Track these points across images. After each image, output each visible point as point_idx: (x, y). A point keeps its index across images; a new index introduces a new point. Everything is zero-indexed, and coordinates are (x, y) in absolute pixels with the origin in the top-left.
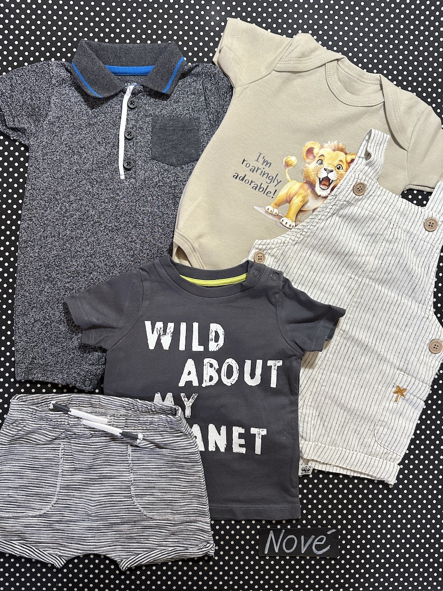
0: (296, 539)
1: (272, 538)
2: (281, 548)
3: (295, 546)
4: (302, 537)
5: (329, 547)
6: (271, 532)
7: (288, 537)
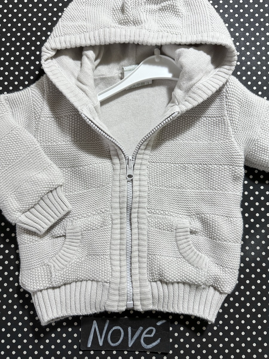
0: (122, 331)
1: (95, 328)
2: (105, 341)
3: (121, 339)
4: (129, 329)
5: (159, 341)
6: (94, 322)
7: (114, 328)
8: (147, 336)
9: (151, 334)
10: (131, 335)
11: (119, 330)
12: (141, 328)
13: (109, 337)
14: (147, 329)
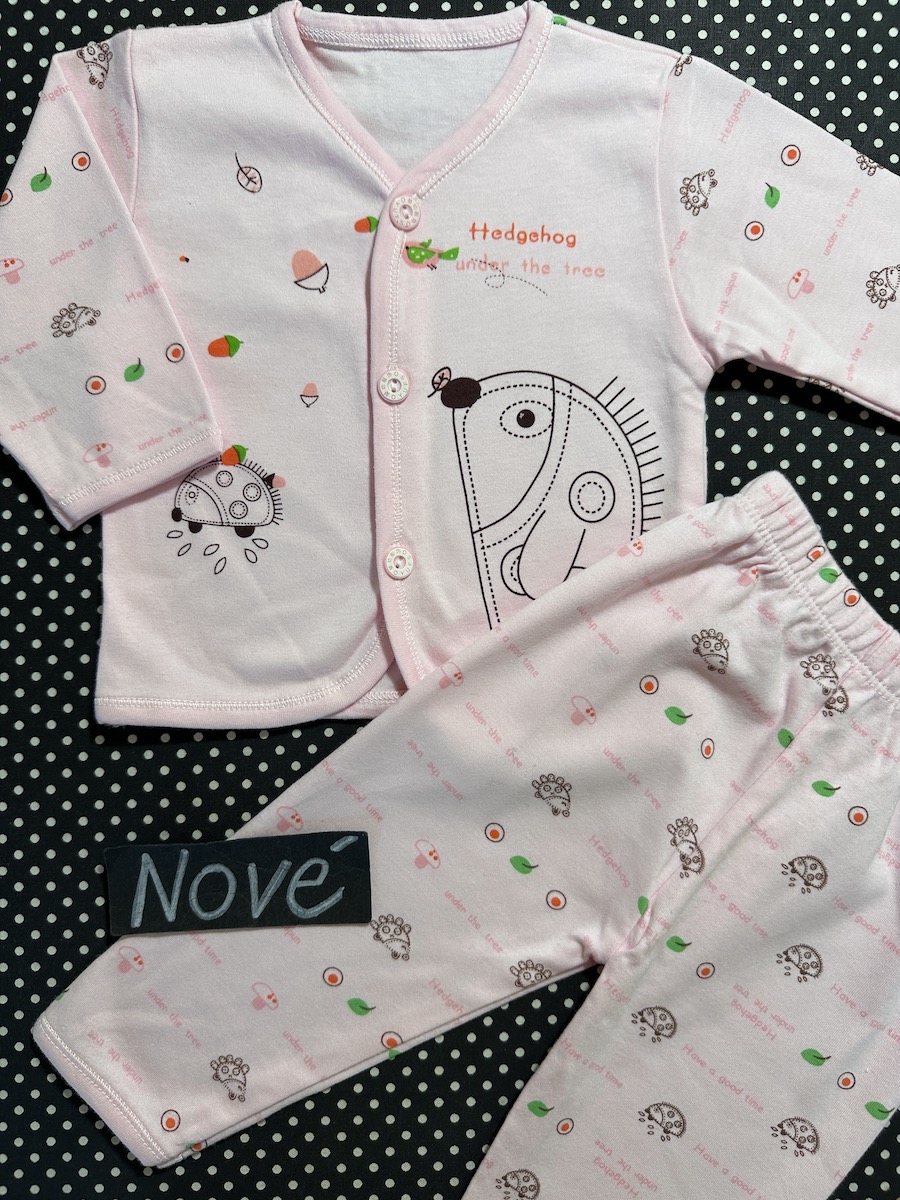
0: (230, 876)
1: (150, 878)
2: (183, 906)
3: (230, 898)
4: (252, 869)
5: (339, 895)
6: (146, 857)
7: (205, 871)
8: (305, 884)
9: (315, 878)
10: (256, 886)
11: (222, 874)
12: (286, 864)
13: (193, 895)
14: (305, 865)
